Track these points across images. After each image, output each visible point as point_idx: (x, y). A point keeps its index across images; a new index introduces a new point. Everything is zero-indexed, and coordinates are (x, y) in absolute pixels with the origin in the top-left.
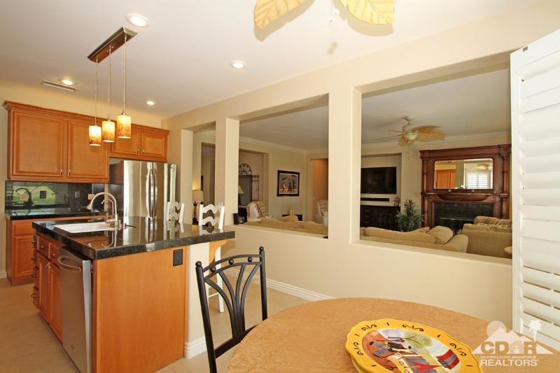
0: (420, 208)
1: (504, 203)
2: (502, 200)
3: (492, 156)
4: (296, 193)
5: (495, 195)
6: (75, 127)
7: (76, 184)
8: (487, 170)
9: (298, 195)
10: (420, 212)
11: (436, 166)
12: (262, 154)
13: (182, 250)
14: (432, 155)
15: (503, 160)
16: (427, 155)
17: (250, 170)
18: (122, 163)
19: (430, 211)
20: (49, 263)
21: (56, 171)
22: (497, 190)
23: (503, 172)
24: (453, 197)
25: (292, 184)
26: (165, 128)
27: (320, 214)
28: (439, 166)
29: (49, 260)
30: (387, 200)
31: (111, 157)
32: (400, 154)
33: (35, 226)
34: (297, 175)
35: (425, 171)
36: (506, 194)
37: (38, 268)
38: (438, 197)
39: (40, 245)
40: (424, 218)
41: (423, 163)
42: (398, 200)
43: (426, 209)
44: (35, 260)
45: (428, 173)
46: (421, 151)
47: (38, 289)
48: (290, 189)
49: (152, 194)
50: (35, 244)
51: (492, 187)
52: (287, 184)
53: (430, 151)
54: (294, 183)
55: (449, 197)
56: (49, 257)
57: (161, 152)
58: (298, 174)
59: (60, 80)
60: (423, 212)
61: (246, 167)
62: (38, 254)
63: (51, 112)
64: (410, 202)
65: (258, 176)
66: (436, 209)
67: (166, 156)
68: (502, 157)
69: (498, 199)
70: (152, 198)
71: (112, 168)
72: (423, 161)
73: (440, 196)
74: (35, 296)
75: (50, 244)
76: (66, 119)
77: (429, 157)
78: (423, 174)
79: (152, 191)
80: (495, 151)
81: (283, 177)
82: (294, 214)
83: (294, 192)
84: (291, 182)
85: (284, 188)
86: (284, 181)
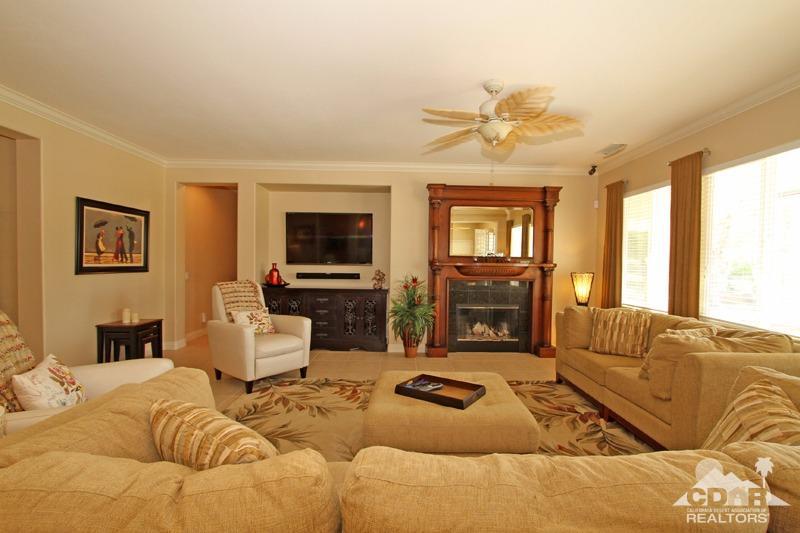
1: (549, 278)
2: (545, 276)
3: (531, 204)
4: (142, 264)
5: (535, 266)
9: (145, 269)
11: (452, 215)
14: (447, 195)
15: (547, 211)
16: (441, 193)
19: (443, 295)
22: (539, 258)
23: (547, 231)
24: (479, 270)
25: (126, 239)
27: (225, 319)
30: (356, 276)
32: (387, 189)
34: (142, 218)
36: (552, 266)
38: (455, 271)
41: (431, 209)
42: (381, 277)
43: (438, 293)
45: (438, 228)
46: (430, 187)
48: (120, 252)
52: (113, 240)
53: (445, 187)
54: (132, 236)
55: (472, 270)
58: (146, 214)
60: (433, 300)
64: (415, 280)
66: (451, 293)
68: (547, 208)
69: (539, 272)
72: (432, 204)
73: (458, 267)
77: (442, 198)
81: (98, 220)
82: (136, 321)
83: (132, 261)
84: (122, 235)
85: (99, 252)
86: (98, 230)
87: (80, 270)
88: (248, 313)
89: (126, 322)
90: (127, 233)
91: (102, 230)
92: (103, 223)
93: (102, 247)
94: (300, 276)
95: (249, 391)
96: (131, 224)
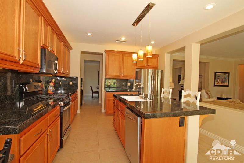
4: (227, 85)
6: (125, 57)
7: (124, 79)
12: (205, 63)
13: (184, 118)
18: (141, 70)
20: (120, 112)
21: (118, 74)
25: (224, 79)
26: (157, 54)
29: (120, 111)
31: (136, 68)
33: (114, 95)
34: (228, 74)
37: (115, 112)
39: (116, 104)
44: (114, 109)
47: (115, 121)
48: (222, 82)
49: (152, 84)
50: (114, 103)
52: (221, 79)
56: (120, 110)
57: (155, 65)
59: (121, 39)
62: (115, 107)
63: (118, 52)
67: (157, 66)
70: (152, 86)
71: (137, 72)
74: (114, 123)
75: (120, 104)
76: (122, 54)
79: (152, 82)
81: (218, 76)
82: (225, 97)
83: (225, 84)
85: (218, 82)
86: (218, 78)
87: (215, 86)
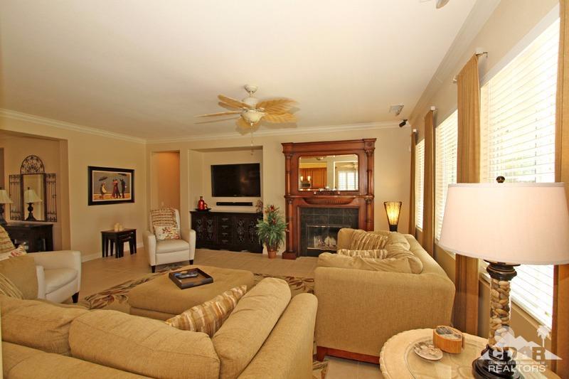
0: (284, 215)
1: (369, 206)
2: (367, 204)
3: (356, 151)
4: (130, 199)
5: (360, 197)
8: (353, 169)
9: (132, 201)
10: (284, 220)
11: (300, 164)
12: (57, 140)
14: (296, 149)
15: (368, 156)
16: (290, 149)
17: (42, 166)
19: (295, 217)
22: (363, 192)
23: (368, 171)
24: (318, 201)
25: (120, 186)
28: (304, 164)
30: (250, 204)
32: (261, 148)
34: (129, 174)
35: (289, 170)
36: (371, 196)
38: (303, 201)
40: (288, 226)
41: (286, 159)
42: (261, 205)
43: (290, 216)
45: (291, 172)
46: (283, 144)
48: (116, 192)
51: (357, 189)
52: (111, 187)
53: (293, 145)
54: (123, 184)
55: (314, 200)
58: (132, 171)
60: (287, 220)
61: (35, 161)
64: (272, 208)
65: (54, 175)
66: (301, 216)
68: (367, 153)
69: (363, 201)
72: (286, 156)
73: (305, 199)
77: (293, 151)
78: (287, 172)
80: (360, 146)
81: (102, 176)
82: (121, 230)
83: (124, 197)
84: (117, 184)
85: (103, 193)
86: (102, 182)
87: (91, 203)
88: (164, 228)
89: (116, 230)
90: (120, 183)
91: (104, 182)
92: (104, 178)
93: (104, 191)
94: (219, 204)
95: (153, 272)
96: (123, 178)
